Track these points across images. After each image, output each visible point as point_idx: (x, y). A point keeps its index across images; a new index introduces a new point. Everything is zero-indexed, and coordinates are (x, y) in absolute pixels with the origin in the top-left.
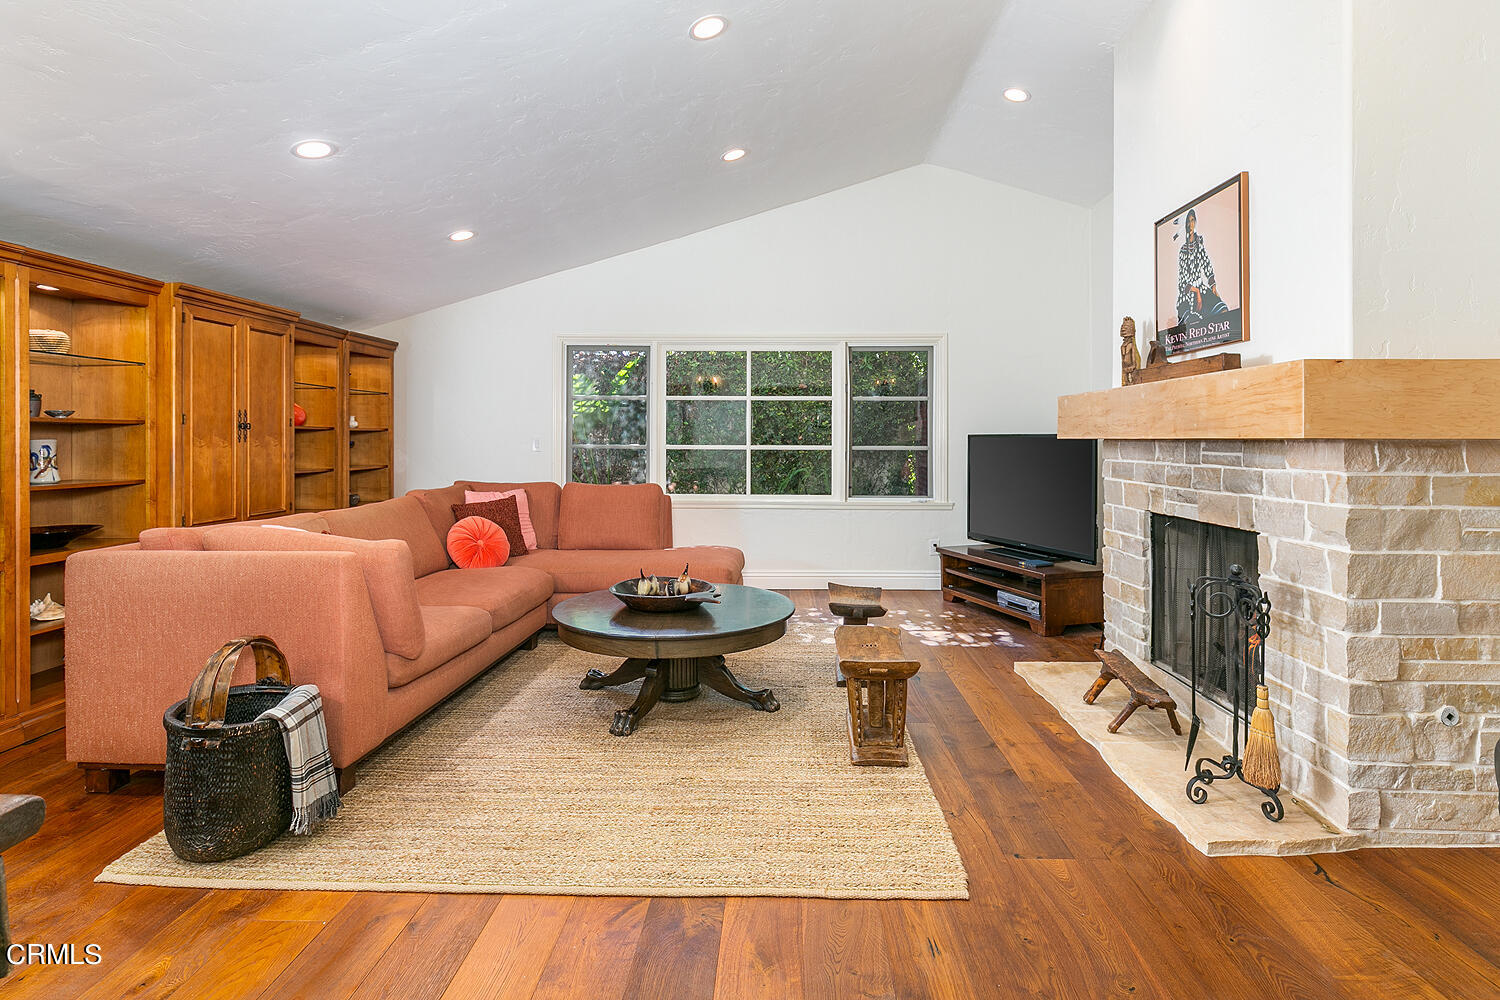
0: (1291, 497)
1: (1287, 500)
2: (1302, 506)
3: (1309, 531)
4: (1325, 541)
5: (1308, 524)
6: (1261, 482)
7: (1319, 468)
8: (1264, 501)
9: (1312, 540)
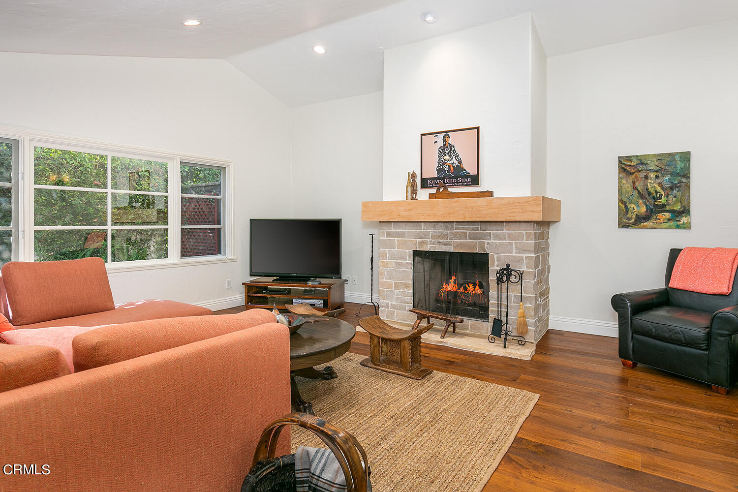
0: (506, 240)
1: (505, 241)
2: (512, 243)
3: (514, 251)
4: (523, 253)
5: (514, 248)
6: (490, 236)
7: (521, 230)
8: (492, 242)
9: (516, 253)
